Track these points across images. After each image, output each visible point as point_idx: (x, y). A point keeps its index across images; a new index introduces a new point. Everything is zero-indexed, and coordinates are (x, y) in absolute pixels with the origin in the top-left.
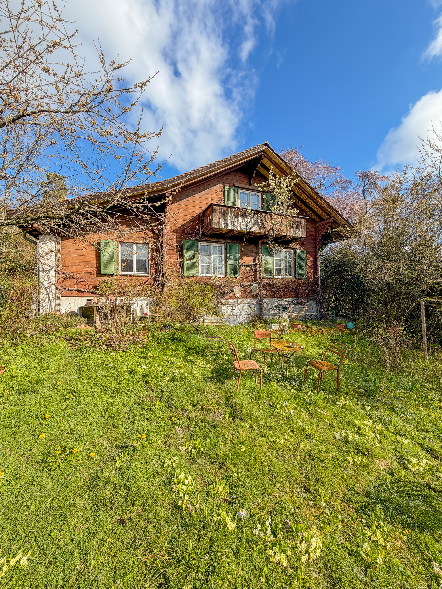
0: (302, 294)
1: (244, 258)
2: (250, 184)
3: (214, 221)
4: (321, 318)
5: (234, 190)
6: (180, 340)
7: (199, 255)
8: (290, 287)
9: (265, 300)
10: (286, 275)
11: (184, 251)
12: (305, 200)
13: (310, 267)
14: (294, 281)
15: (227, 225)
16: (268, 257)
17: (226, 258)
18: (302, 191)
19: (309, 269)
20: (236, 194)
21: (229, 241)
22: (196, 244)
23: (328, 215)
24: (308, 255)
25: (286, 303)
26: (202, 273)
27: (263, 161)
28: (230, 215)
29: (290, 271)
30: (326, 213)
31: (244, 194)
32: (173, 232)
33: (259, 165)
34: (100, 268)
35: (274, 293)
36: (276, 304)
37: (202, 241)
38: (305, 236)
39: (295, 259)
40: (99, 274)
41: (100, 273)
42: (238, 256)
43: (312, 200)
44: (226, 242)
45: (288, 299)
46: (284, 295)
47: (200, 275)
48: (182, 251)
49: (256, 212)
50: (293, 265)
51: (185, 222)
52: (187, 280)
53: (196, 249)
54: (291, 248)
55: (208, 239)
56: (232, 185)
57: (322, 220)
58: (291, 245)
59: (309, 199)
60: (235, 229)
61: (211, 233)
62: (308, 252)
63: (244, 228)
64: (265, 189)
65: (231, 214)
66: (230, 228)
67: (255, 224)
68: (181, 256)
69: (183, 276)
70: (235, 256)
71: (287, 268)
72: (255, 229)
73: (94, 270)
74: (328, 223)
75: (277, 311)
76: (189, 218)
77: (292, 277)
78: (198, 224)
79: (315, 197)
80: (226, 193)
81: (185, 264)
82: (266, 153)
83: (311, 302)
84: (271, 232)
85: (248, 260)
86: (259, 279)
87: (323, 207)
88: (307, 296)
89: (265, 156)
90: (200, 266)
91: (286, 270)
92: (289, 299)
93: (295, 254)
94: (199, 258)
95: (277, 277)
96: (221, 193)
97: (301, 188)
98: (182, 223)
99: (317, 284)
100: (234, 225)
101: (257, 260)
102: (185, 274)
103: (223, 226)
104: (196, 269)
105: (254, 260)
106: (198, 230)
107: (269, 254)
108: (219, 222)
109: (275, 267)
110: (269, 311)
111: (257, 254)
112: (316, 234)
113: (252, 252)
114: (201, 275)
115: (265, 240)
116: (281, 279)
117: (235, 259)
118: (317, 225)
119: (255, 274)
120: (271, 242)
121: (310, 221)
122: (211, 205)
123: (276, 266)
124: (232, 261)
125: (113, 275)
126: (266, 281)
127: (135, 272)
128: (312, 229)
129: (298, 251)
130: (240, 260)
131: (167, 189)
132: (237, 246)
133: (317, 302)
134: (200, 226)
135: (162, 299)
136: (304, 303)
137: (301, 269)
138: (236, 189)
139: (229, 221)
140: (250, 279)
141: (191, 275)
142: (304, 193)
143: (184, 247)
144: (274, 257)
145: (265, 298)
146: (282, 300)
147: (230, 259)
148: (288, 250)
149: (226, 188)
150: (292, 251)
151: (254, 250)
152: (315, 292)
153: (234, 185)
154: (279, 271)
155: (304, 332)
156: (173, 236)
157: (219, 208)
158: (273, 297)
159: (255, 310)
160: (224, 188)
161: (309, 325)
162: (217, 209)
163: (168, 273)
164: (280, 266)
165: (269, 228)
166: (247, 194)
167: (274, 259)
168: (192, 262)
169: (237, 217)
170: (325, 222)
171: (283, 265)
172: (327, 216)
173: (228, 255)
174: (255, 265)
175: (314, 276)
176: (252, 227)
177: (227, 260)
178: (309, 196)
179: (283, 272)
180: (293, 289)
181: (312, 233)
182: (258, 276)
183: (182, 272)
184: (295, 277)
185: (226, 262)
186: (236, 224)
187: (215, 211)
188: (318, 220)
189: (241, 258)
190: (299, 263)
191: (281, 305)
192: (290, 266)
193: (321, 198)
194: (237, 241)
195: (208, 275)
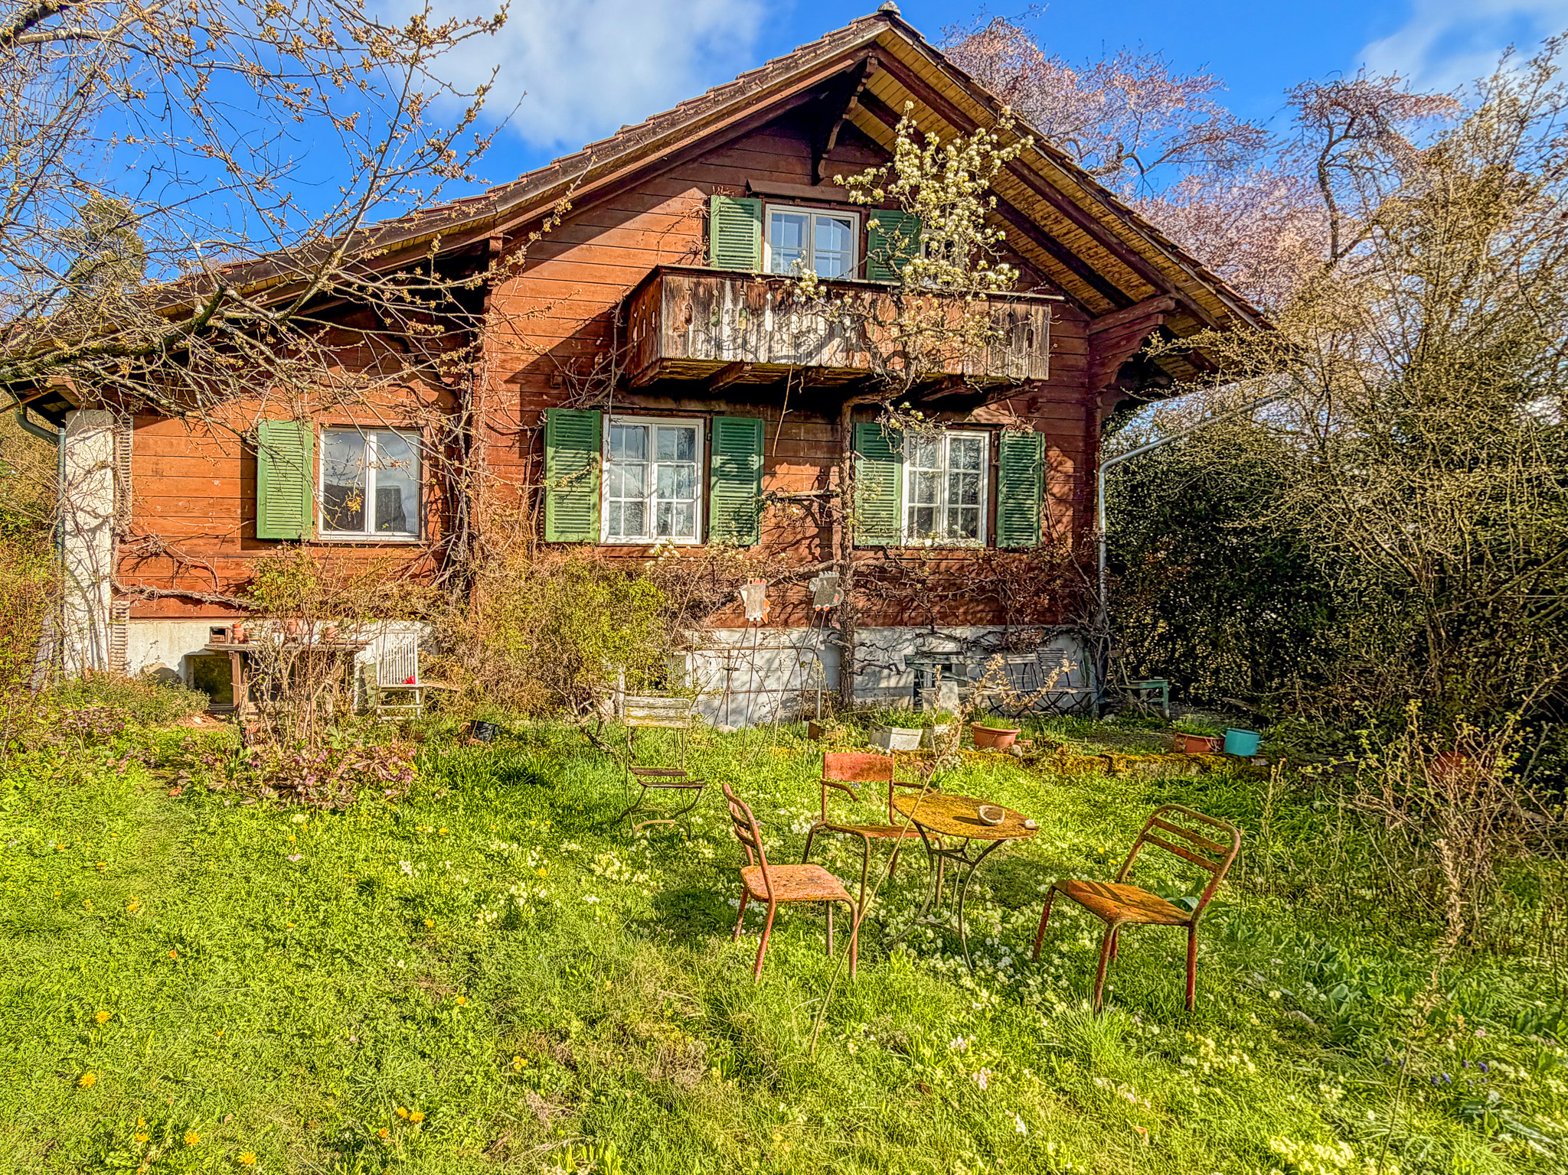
0: (1019, 611)
1: (782, 469)
2: (815, 180)
3: (667, 331)
4: (1104, 710)
5: (749, 210)
6: (534, 780)
7: (606, 466)
8: (970, 582)
9: (864, 635)
10: (952, 533)
11: (550, 451)
12: (1048, 225)
13: (1060, 500)
14: (988, 560)
15: (719, 346)
16: (882, 465)
17: (708, 471)
18: (1038, 190)
19: (1055, 510)
20: (757, 225)
21: (723, 407)
22: (594, 422)
23: (1150, 281)
24: (1054, 453)
25: (950, 646)
26: (614, 531)
27: (869, 83)
28: (728, 304)
29: (971, 517)
30: (1143, 274)
31: (789, 219)
32: (511, 380)
33: (854, 102)
34: (255, 518)
35: (903, 605)
36: (910, 650)
37: (619, 410)
38: (1042, 374)
39: (994, 469)
40: (252, 540)
41: (255, 538)
42: (756, 462)
43: (1081, 225)
44: (710, 412)
45: (958, 632)
46: (943, 616)
47: (606, 538)
48: (540, 450)
49: (835, 288)
50: (983, 496)
51: (557, 341)
52: (556, 557)
53: (591, 442)
54: (978, 426)
55: (640, 402)
56: (740, 190)
57: (1122, 302)
58: (980, 413)
59: (1067, 222)
60: (749, 358)
61: (652, 378)
62: (1052, 440)
63: (783, 353)
64: (879, 193)
65: (735, 301)
66: (727, 356)
67: (831, 335)
68: (539, 467)
69: (544, 545)
70: (744, 465)
71: (961, 506)
72: (832, 356)
73: (233, 527)
74: (1148, 317)
75: (909, 679)
76: (570, 328)
77: (979, 543)
78: (606, 346)
79: (1096, 210)
80: (715, 223)
81: (551, 500)
82: (884, 50)
83: (1061, 643)
84: (898, 364)
85: (797, 478)
86: (837, 551)
87: (1131, 251)
88: (1045, 618)
89: (881, 63)
90: (606, 506)
91: (953, 513)
92: (966, 632)
93: (995, 447)
94: (605, 476)
95: (915, 542)
96: (698, 224)
97: (1032, 177)
98: (544, 346)
99: (1090, 569)
100: (745, 342)
101: (834, 479)
102: (551, 536)
103: (700, 350)
104: (593, 516)
105: (822, 479)
106: (605, 369)
107: (886, 451)
108: (685, 336)
109: (906, 505)
110: (877, 677)
111: (835, 452)
112: (1091, 365)
113: (816, 445)
114: (611, 541)
115: (870, 399)
116: (933, 549)
117: (744, 476)
118: (1098, 326)
119: (825, 531)
120: (896, 404)
121: (1071, 312)
122: (657, 272)
123: (912, 500)
124: (735, 484)
125: (299, 541)
126: (866, 560)
127: (370, 531)
128: (1080, 346)
129: (1008, 437)
130: (766, 481)
131: (493, 225)
132: (756, 423)
133: (1087, 644)
134: (613, 353)
135: (466, 628)
136: (1031, 646)
137: (1020, 509)
138: (757, 203)
139: (727, 331)
140: (803, 550)
141: (573, 538)
142: (1045, 196)
143: (550, 436)
144: (907, 467)
145: (864, 625)
146: (933, 633)
147: (725, 476)
148: (967, 434)
149: (716, 201)
150: (985, 437)
151: (824, 437)
152: (1081, 602)
153: (748, 187)
154: (925, 519)
155: (1030, 762)
156: (510, 398)
157: (686, 282)
158: (895, 621)
159: (820, 674)
160: (707, 203)
161: (1051, 735)
162: (679, 288)
163: (488, 533)
164: (931, 498)
165: (886, 349)
166: (799, 220)
167: (906, 471)
168: (578, 489)
169: (756, 311)
170: (1138, 312)
171: (943, 496)
172: (1150, 289)
173: (717, 461)
174: (826, 498)
175: (1078, 538)
176: (820, 347)
177: (713, 479)
178: (1068, 208)
179: (942, 523)
180: (982, 589)
181: (1071, 360)
182: (837, 538)
183: (540, 529)
184: (991, 541)
185: (708, 488)
186: (753, 340)
187: (673, 294)
188: (1104, 304)
189: (768, 469)
190: (1013, 486)
191: (929, 654)
192: (974, 498)
193: (1124, 213)
194: (755, 404)
195: (637, 540)
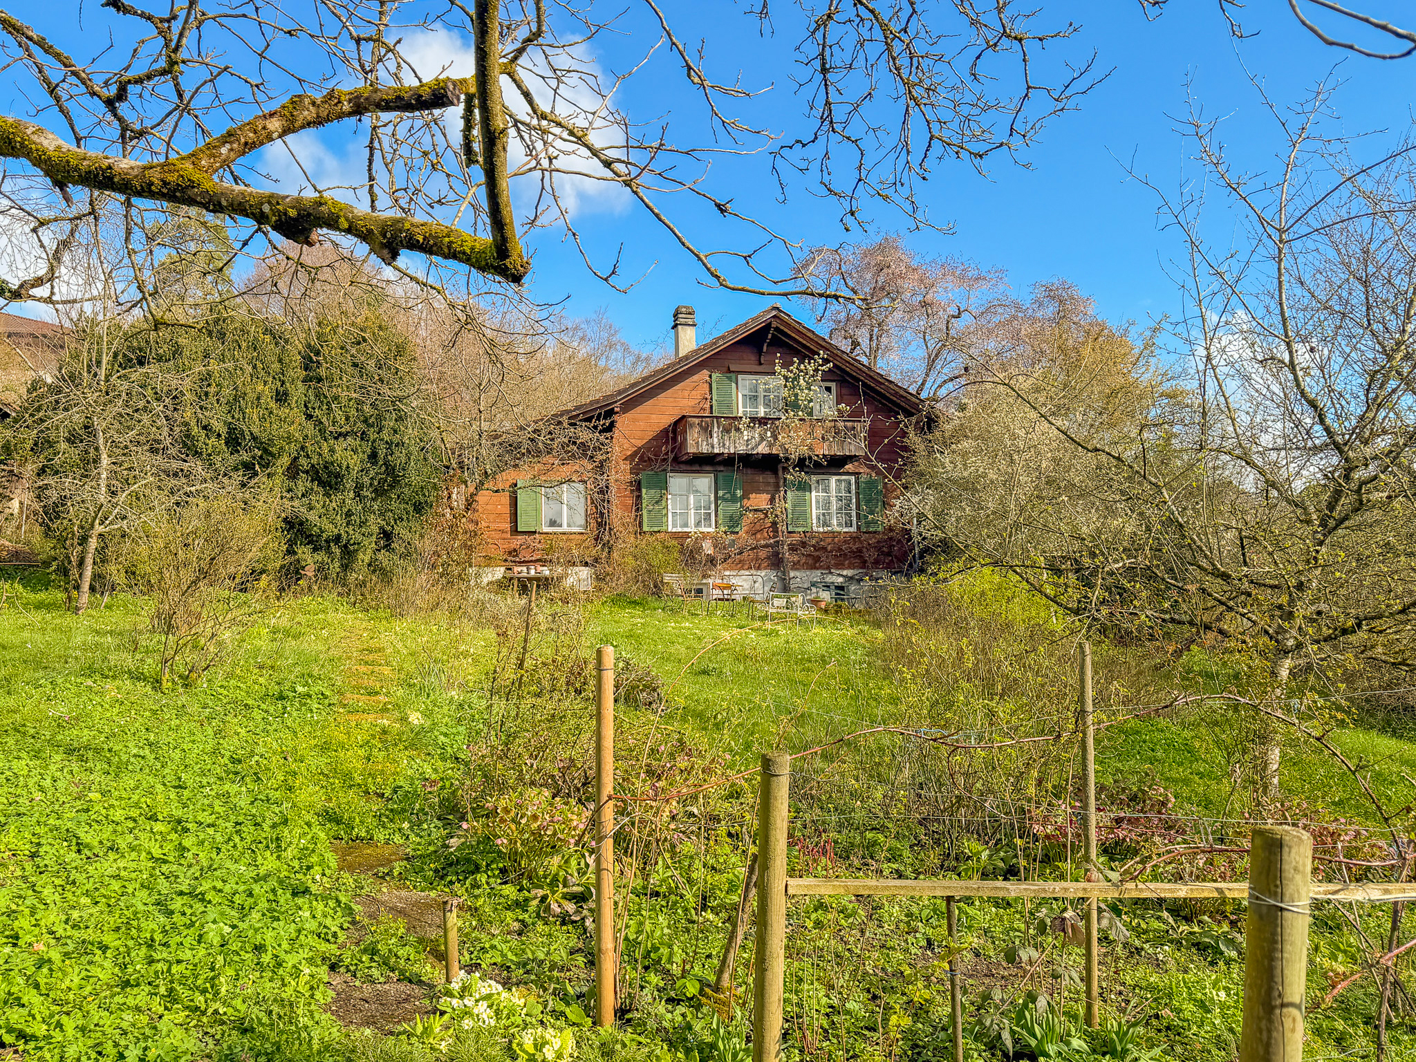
1: (752, 496)
2: (760, 364)
3: (690, 441)
5: (730, 379)
8: (850, 547)
10: (839, 524)
11: (644, 491)
14: (858, 537)
15: (712, 447)
16: (801, 493)
17: (716, 498)
28: (716, 430)
29: (848, 517)
32: (625, 459)
34: (516, 522)
37: (672, 471)
39: (858, 494)
42: (739, 493)
44: (716, 471)
46: (835, 565)
47: (671, 529)
48: (639, 489)
50: (854, 507)
52: (648, 538)
54: (848, 473)
58: (849, 467)
60: (726, 451)
61: (687, 459)
63: (741, 449)
65: (719, 429)
66: (716, 451)
68: (639, 497)
70: (734, 495)
71: (843, 511)
73: (507, 526)
76: (650, 435)
77: (853, 529)
78: (667, 443)
80: (714, 386)
81: (645, 512)
85: (760, 500)
86: (781, 534)
88: (888, 565)
91: (839, 515)
92: (848, 572)
93: (857, 483)
95: (821, 529)
96: (706, 386)
100: (724, 444)
101: (777, 500)
102: (646, 528)
103: (704, 449)
105: (772, 500)
106: (667, 454)
107: (802, 488)
108: (697, 443)
109: (814, 512)
111: (776, 488)
113: (768, 484)
116: (831, 532)
117: (734, 499)
119: (775, 524)
122: (684, 416)
123: (818, 508)
126: (796, 538)
127: (565, 527)
129: (863, 478)
132: (738, 476)
134: (670, 447)
135: (610, 570)
137: (872, 513)
138: (733, 375)
139: (715, 440)
140: (765, 534)
141: (656, 529)
143: (643, 483)
144: (814, 494)
145: (796, 569)
147: (725, 500)
148: (844, 477)
149: (714, 376)
150: (853, 479)
151: (772, 480)
153: (729, 368)
154: (825, 519)
157: (697, 421)
158: (811, 567)
160: (710, 376)
162: (694, 424)
163: (617, 527)
164: (827, 508)
166: (755, 382)
167: (813, 496)
168: (657, 507)
169: (729, 431)
171: (834, 507)
179: (834, 520)
180: (855, 551)
182: (780, 528)
183: (641, 525)
184: (859, 528)
185: (717, 505)
186: (727, 443)
187: (692, 426)
189: (745, 496)
190: (868, 502)
192: (849, 507)
195: (686, 530)
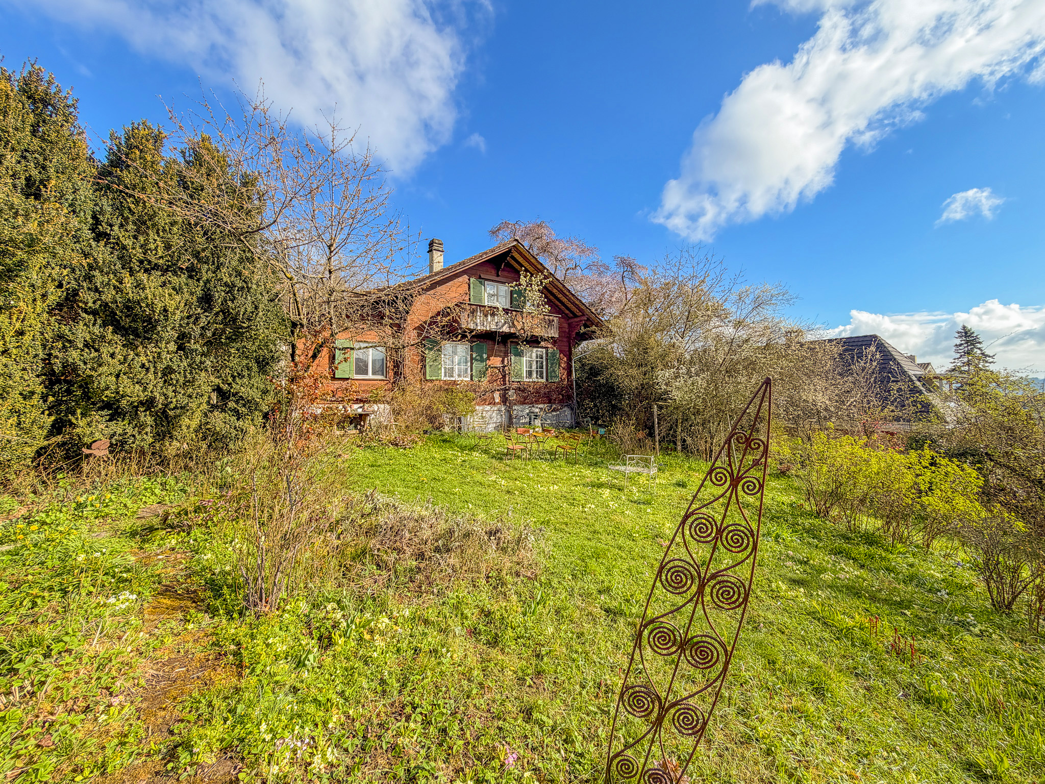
0: (555, 400)
1: (492, 358)
2: (498, 276)
3: (463, 320)
4: (576, 427)
5: (481, 283)
7: (443, 356)
8: (542, 391)
9: (515, 407)
12: (557, 294)
13: (564, 369)
14: (546, 385)
15: (477, 325)
17: (472, 359)
19: (562, 371)
20: (483, 287)
21: (475, 340)
22: (439, 343)
23: (580, 311)
24: (562, 355)
25: (538, 410)
26: (445, 376)
28: (479, 314)
30: (578, 310)
33: (508, 258)
36: (528, 411)
38: (557, 336)
40: (333, 378)
42: (485, 356)
43: (563, 295)
44: (471, 342)
45: (540, 406)
46: (536, 401)
49: (506, 311)
51: (427, 318)
54: (542, 347)
55: (453, 338)
56: (477, 276)
57: (575, 316)
60: (485, 329)
62: (561, 352)
63: (494, 328)
65: (481, 313)
66: (479, 328)
67: (505, 323)
68: (423, 356)
69: (426, 380)
70: (482, 357)
72: (506, 329)
74: (581, 321)
75: (528, 420)
76: (430, 314)
77: (544, 380)
80: (472, 286)
83: (566, 409)
84: (522, 332)
85: (496, 361)
88: (561, 401)
89: (515, 250)
90: (443, 369)
91: (537, 371)
94: (443, 359)
95: (528, 380)
98: (424, 319)
99: (571, 386)
101: (506, 362)
104: (440, 372)
108: (468, 322)
110: (519, 419)
111: (506, 354)
112: (569, 331)
113: (501, 351)
114: (445, 379)
115: (515, 340)
116: (533, 382)
117: (482, 360)
118: (571, 321)
120: (522, 342)
121: (565, 317)
124: (479, 362)
125: (347, 379)
126: (515, 385)
127: (370, 376)
128: (566, 325)
130: (488, 362)
133: (572, 409)
136: (558, 410)
137: (554, 371)
138: (483, 281)
140: (499, 383)
141: (434, 378)
143: (427, 347)
145: (515, 404)
146: (533, 406)
147: (477, 360)
149: (472, 280)
151: (503, 349)
152: (570, 397)
153: (480, 276)
154: (530, 373)
156: (413, 335)
159: (504, 419)
160: (469, 280)
161: (562, 431)
162: (465, 308)
164: (531, 368)
165: (519, 327)
168: (435, 363)
170: (578, 319)
171: (534, 367)
172: (580, 313)
173: (474, 356)
174: (504, 367)
175: (568, 379)
176: (503, 326)
177: (473, 361)
178: (561, 292)
179: (534, 375)
180: (545, 394)
181: (563, 332)
186: (485, 324)
188: (572, 316)
189: (488, 358)
190: (552, 364)
191: (533, 413)
192: (542, 368)
194: (484, 339)
195: (452, 379)
